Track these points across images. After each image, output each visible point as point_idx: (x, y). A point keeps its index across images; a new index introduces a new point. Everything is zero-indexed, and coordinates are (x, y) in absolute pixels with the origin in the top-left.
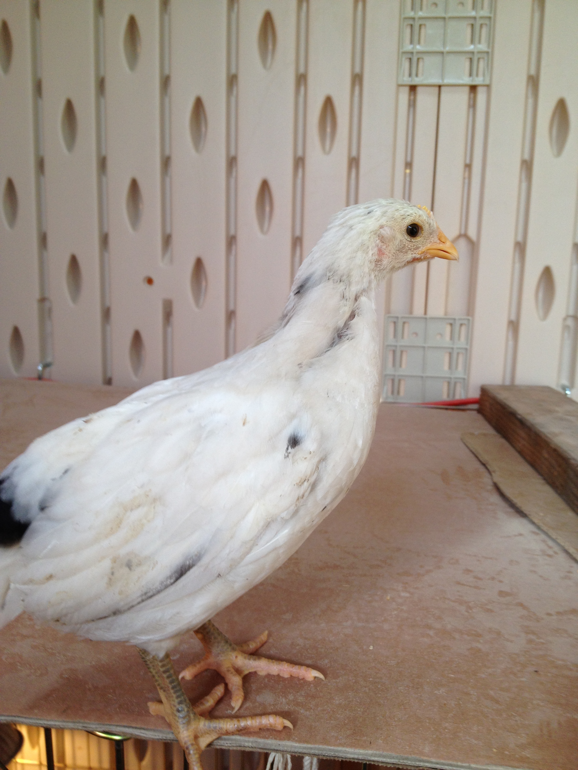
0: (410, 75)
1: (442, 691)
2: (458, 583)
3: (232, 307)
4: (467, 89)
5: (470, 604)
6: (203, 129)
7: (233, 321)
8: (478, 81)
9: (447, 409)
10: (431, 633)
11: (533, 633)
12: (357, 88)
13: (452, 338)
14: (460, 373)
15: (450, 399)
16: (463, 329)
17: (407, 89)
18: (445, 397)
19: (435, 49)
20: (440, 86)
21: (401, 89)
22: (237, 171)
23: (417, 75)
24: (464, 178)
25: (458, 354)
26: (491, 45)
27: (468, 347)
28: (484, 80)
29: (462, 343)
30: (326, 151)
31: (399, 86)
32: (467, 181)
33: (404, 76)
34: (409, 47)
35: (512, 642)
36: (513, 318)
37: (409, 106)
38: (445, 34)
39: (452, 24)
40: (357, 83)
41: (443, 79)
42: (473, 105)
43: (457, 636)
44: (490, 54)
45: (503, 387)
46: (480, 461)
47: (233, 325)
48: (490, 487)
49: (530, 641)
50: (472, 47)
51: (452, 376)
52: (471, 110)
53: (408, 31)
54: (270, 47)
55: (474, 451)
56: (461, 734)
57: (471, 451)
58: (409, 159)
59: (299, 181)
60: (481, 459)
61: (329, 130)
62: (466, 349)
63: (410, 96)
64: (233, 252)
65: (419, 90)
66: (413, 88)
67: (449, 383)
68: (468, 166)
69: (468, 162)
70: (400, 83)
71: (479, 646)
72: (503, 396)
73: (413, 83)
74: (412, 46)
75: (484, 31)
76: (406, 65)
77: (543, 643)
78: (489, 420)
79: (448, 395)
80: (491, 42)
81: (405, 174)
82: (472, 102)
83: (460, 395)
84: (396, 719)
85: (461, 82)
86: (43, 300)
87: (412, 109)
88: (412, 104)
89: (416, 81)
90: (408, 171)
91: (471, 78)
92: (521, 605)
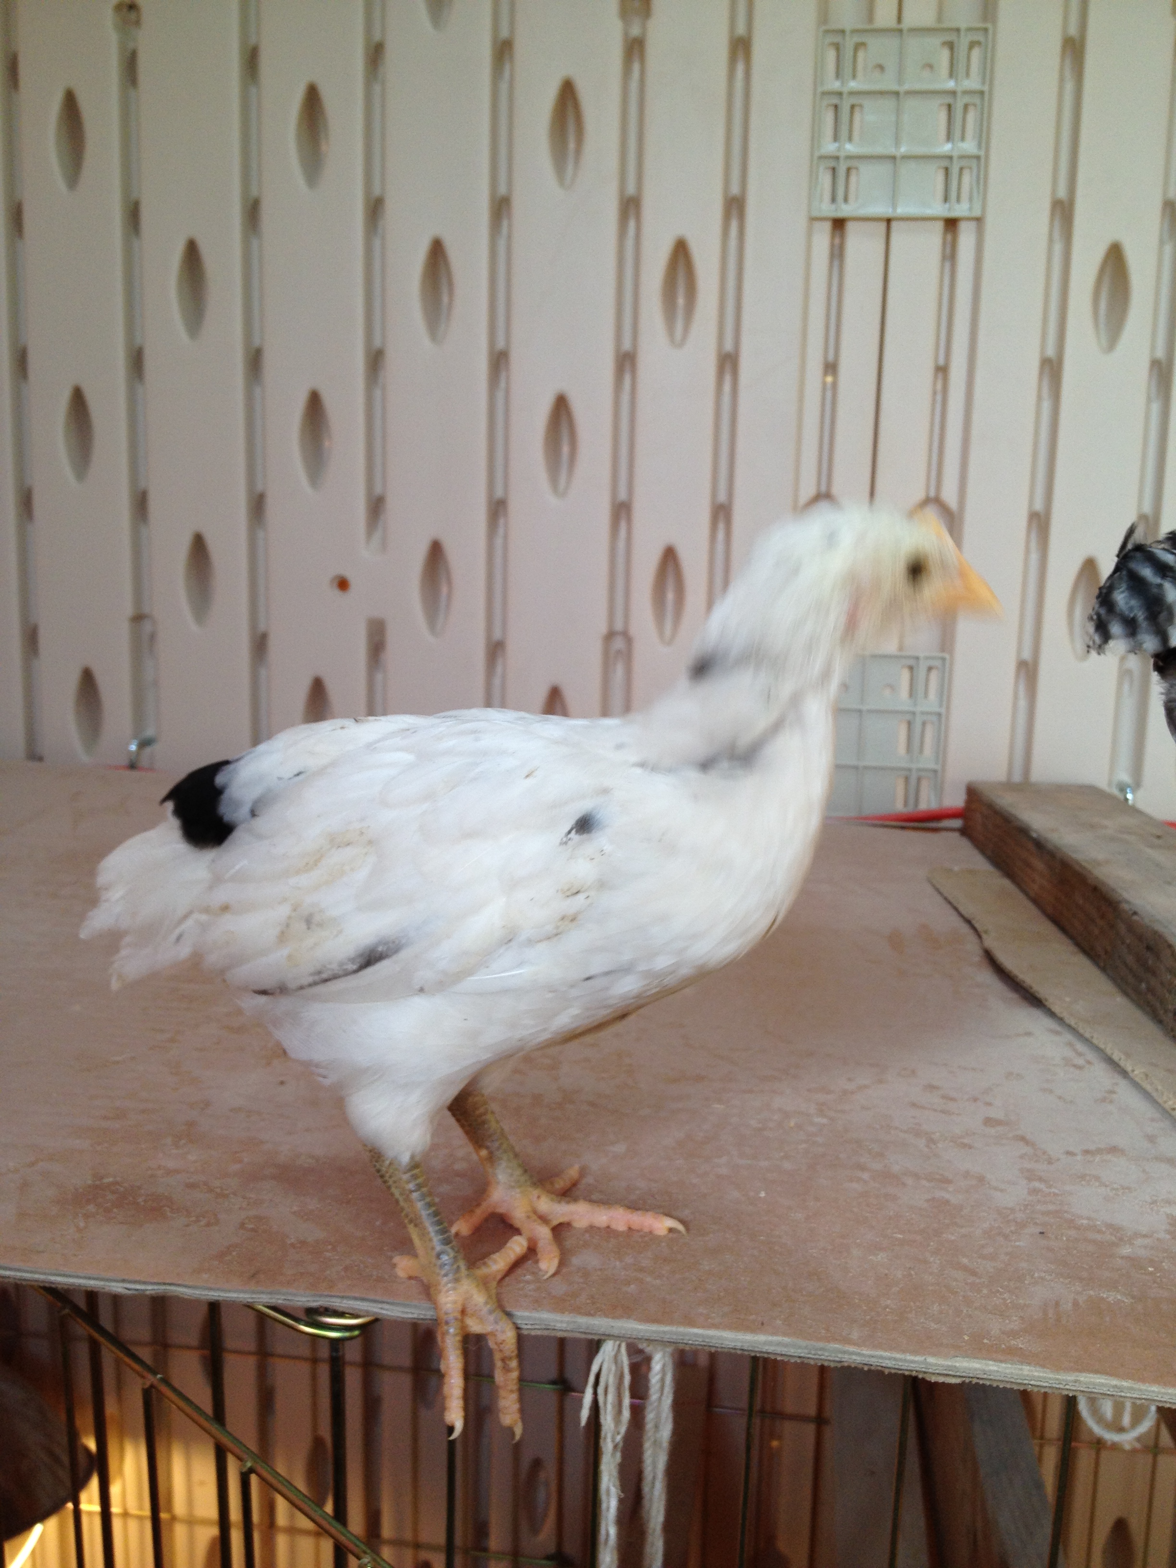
0: (833, 200)
1: (881, 1257)
2: (914, 1105)
3: (497, 635)
4: (940, 226)
5: (933, 1136)
6: (445, 299)
7: (500, 661)
8: (960, 210)
9: (903, 828)
10: (866, 1176)
11: (1040, 1179)
12: (734, 225)
13: (912, 693)
14: (927, 759)
15: (910, 809)
16: (934, 676)
17: (827, 226)
18: (899, 807)
19: (879, 150)
20: (889, 221)
21: (817, 225)
22: (508, 378)
23: (846, 200)
24: (935, 393)
25: (924, 724)
26: (983, 145)
27: (943, 711)
28: (970, 209)
29: (931, 703)
30: (677, 342)
31: (813, 219)
32: (939, 398)
33: (821, 201)
34: (829, 147)
35: (1002, 1191)
36: (1027, 655)
37: (832, 256)
38: (898, 125)
39: (910, 104)
40: (734, 212)
41: (894, 206)
42: (950, 255)
43: (910, 1181)
44: (983, 160)
45: (1009, 786)
46: (961, 915)
47: (499, 669)
48: (977, 956)
49: (1034, 1191)
50: (947, 148)
51: (914, 766)
52: (948, 265)
53: (829, 117)
54: (572, 145)
55: (950, 898)
56: (910, 1316)
57: (946, 899)
58: (831, 357)
59: (625, 398)
60: (964, 912)
61: (681, 301)
62: (939, 715)
63: (833, 237)
64: (501, 531)
65: (850, 227)
66: (839, 224)
67: (907, 779)
68: (942, 371)
69: (941, 362)
70: (815, 214)
71: (947, 1196)
72: (1006, 801)
73: (839, 215)
74: (836, 145)
75: (971, 116)
76: (825, 179)
77: (1055, 1194)
78: (980, 846)
79: (906, 803)
80: (984, 137)
81: (824, 384)
82: (948, 250)
83: (928, 803)
84: (804, 1293)
85: (929, 212)
86: (138, 618)
87: (836, 263)
88: (837, 254)
89: (844, 210)
90: (829, 379)
91: (947, 205)
92: (1023, 1139)
